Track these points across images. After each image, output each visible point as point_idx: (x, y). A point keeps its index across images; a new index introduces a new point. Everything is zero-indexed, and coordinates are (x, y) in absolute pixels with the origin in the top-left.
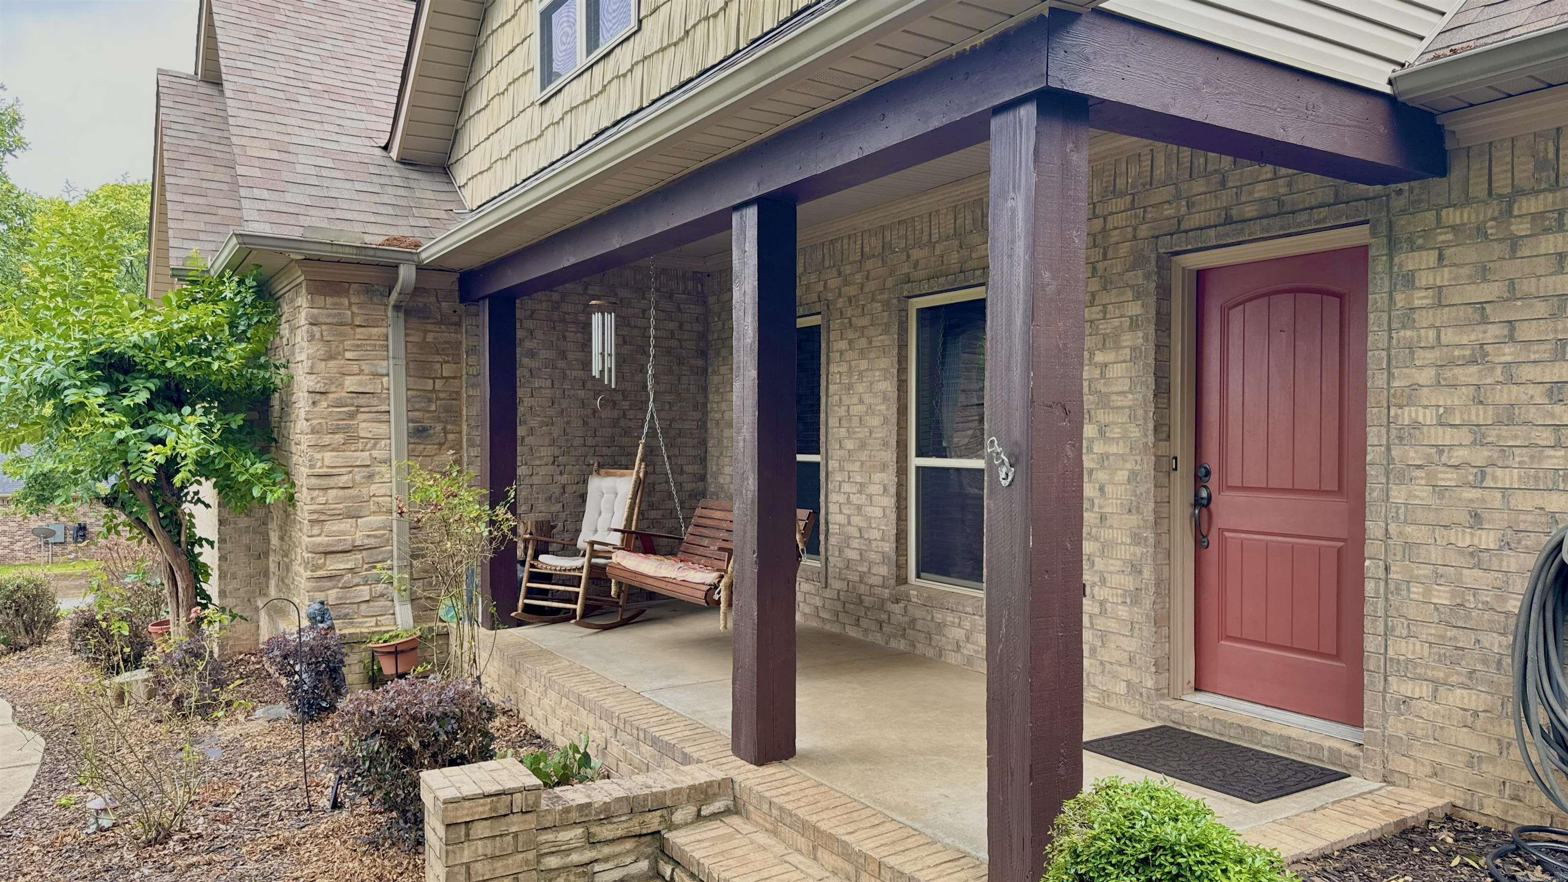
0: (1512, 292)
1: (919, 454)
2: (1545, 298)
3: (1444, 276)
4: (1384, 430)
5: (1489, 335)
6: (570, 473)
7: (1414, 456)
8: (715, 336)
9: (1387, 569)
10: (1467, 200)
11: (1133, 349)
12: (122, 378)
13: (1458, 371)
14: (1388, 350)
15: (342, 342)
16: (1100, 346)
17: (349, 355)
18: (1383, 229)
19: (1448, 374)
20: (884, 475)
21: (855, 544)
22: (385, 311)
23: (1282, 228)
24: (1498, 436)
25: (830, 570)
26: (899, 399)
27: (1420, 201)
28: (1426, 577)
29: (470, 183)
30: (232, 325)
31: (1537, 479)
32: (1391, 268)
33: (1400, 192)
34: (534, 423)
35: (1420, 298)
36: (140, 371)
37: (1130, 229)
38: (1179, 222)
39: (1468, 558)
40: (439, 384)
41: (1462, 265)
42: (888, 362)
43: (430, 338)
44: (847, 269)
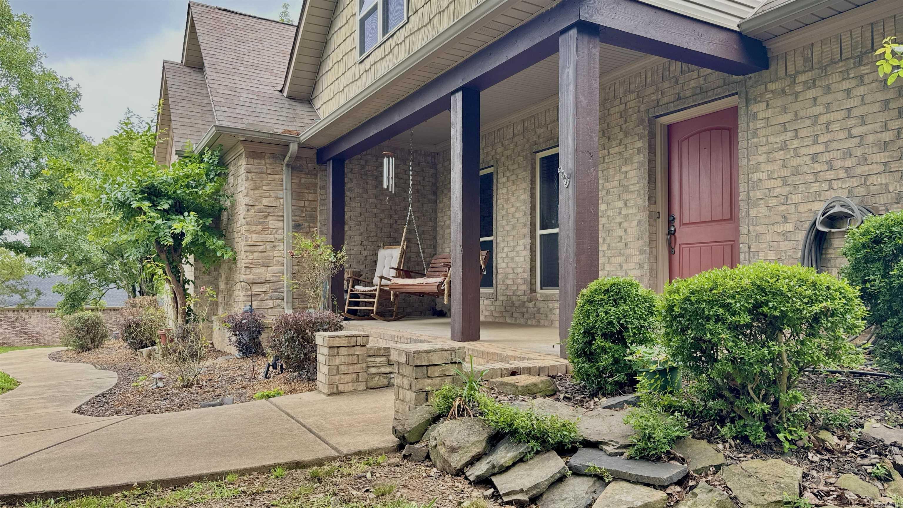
0: (796, 117)
1: (541, 229)
2: (809, 118)
3: (769, 113)
4: (746, 185)
5: (788, 136)
6: (369, 250)
7: (759, 194)
8: (441, 184)
9: (749, 248)
10: (777, 79)
11: (639, 163)
12: (155, 199)
13: (775, 154)
14: (747, 149)
15: (262, 181)
16: (624, 163)
17: (264, 188)
18: (743, 95)
19: (772, 156)
20: (524, 240)
21: (511, 276)
22: (282, 167)
23: (702, 99)
24: (793, 180)
25: (498, 291)
26: (531, 202)
27: (758, 81)
28: (765, 248)
29: (323, 107)
30: (207, 175)
31: (808, 197)
32: (748, 112)
33: (750, 78)
34: (352, 224)
35: (760, 124)
36: (164, 196)
37: (636, 108)
38: (658, 102)
39: (782, 237)
40: (307, 204)
41: (776, 107)
42: (526, 185)
43: (303, 181)
44: (506, 143)
